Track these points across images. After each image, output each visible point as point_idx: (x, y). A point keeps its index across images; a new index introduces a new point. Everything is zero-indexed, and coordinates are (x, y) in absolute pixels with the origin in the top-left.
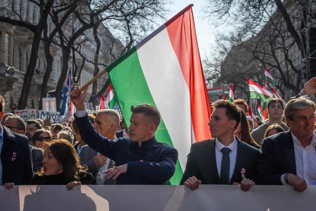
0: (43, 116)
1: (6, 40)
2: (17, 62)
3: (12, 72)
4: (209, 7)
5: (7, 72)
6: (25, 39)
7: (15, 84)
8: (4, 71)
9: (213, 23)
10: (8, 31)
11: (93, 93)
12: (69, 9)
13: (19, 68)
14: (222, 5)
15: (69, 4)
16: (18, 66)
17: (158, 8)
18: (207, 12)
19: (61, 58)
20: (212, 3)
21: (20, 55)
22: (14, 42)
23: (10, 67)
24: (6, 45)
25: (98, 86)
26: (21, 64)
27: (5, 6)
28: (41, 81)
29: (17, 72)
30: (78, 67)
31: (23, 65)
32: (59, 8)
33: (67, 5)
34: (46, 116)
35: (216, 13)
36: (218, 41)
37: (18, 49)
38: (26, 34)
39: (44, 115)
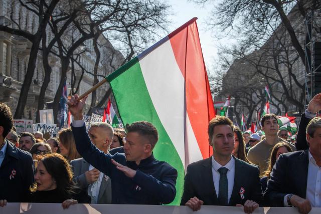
0: (39, 128)
1: (4, 50)
2: (15, 72)
3: (9, 82)
4: (212, 19)
5: (4, 82)
6: (24, 49)
7: (12, 94)
8: (2, 82)
9: (215, 36)
10: (6, 40)
11: (92, 105)
12: (67, 19)
13: (17, 78)
14: (225, 17)
15: (69, 14)
16: (15, 76)
17: (160, 20)
18: (210, 24)
19: (60, 68)
20: (215, 15)
21: (18, 65)
22: (12, 52)
23: (7, 77)
24: (4, 54)
25: (97, 98)
26: (19, 74)
27: (4, 15)
28: (38, 92)
29: (14, 83)
30: (76, 78)
31: (21, 76)
32: (59, 17)
33: (67, 14)
34: (42, 128)
35: (219, 26)
36: (220, 54)
37: (16, 59)
38: (25, 44)
39: (41, 128)
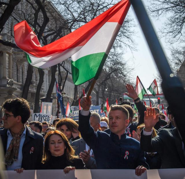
0: (36, 117)
1: (7, 59)
2: (15, 76)
3: (12, 84)
4: (165, 28)
5: (8, 83)
6: (21, 57)
7: (14, 93)
8: (6, 83)
9: (169, 41)
10: (8, 51)
11: (74, 98)
12: (55, 34)
13: (17, 80)
14: (175, 27)
15: (55, 30)
16: (16, 78)
17: (125, 31)
18: (164, 33)
20: (168, 25)
21: (17, 70)
22: (13, 60)
23: (10, 80)
24: (7, 62)
25: (78, 92)
26: (18, 77)
27: (5, 33)
29: (15, 84)
30: (62, 78)
31: (20, 78)
32: (49, 33)
33: (54, 30)
34: (38, 117)
36: (173, 55)
37: (15, 66)
38: (22, 54)
39: (37, 117)
